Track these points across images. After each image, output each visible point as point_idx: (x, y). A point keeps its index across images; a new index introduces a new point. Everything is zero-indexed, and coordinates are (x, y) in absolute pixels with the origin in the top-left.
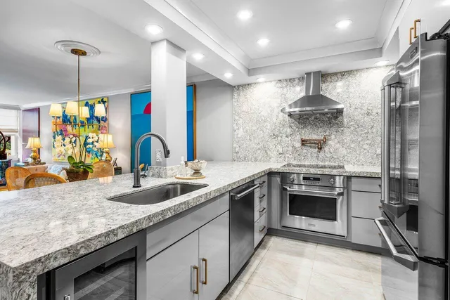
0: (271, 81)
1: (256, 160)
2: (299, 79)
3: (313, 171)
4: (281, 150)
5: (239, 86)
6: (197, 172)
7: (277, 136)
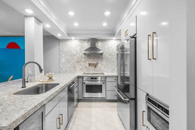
0: (77, 40)
1: (71, 72)
2: (88, 40)
3: (94, 75)
4: (81, 68)
5: (62, 40)
6: (50, 78)
7: (79, 62)
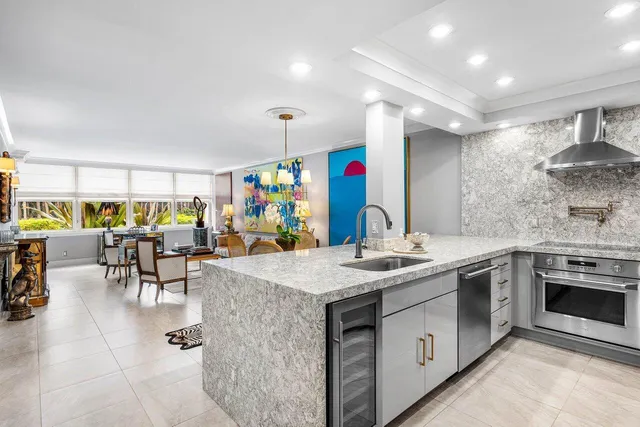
0: (519, 126)
1: (495, 235)
2: (566, 120)
3: (583, 252)
4: (535, 222)
5: (470, 136)
6: (418, 246)
7: (528, 202)
